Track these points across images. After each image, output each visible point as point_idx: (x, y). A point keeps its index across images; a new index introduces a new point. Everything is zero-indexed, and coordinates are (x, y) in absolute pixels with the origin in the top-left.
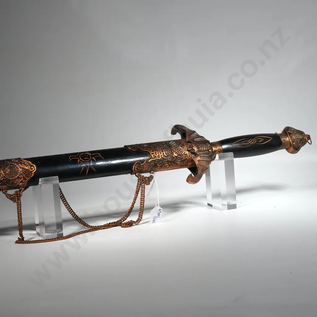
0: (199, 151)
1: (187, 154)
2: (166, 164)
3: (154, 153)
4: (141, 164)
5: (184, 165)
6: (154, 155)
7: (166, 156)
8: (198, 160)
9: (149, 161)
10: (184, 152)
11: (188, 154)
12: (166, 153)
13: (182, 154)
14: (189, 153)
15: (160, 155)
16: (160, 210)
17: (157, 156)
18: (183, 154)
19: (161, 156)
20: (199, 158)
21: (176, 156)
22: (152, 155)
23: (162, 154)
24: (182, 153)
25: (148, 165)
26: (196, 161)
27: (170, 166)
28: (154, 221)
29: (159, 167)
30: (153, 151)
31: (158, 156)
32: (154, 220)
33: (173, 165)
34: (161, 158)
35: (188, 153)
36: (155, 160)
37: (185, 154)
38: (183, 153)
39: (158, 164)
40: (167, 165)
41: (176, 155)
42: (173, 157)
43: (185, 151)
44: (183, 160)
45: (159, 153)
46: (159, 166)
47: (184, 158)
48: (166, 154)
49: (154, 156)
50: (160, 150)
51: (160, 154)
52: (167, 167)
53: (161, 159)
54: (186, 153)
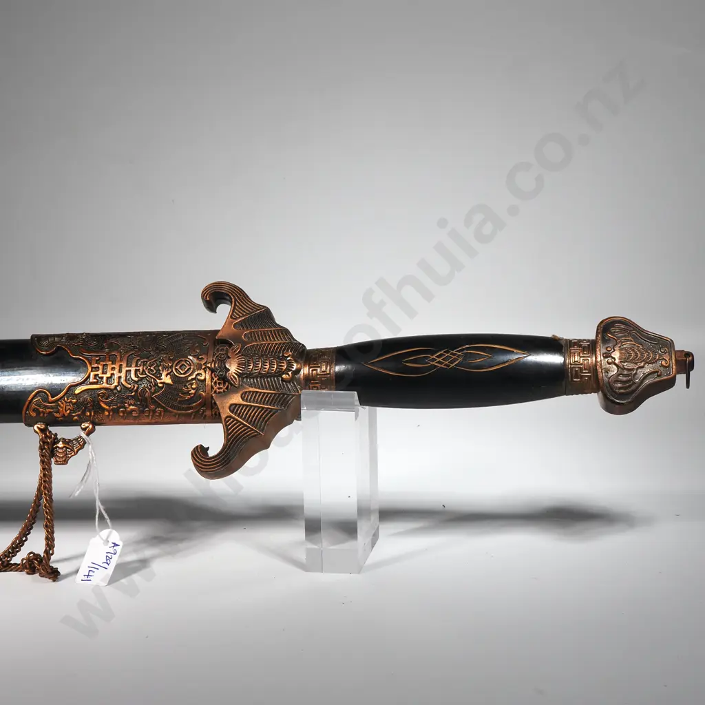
0: (243, 374)
1: (205, 379)
2: (129, 405)
3: (101, 367)
4: (51, 399)
5: (190, 415)
6: (99, 372)
7: (136, 379)
8: (231, 405)
9: (77, 392)
10: (196, 373)
11: (208, 381)
12: (136, 371)
13: (190, 378)
14: (212, 379)
15: (116, 376)
16: (116, 545)
17: (105, 379)
18: (193, 379)
19: (120, 377)
20: (236, 399)
21: (168, 384)
22: (92, 374)
23: (123, 375)
24: (190, 375)
25: (71, 402)
26: (223, 407)
27: (143, 412)
28: (88, 576)
29: (107, 413)
30: (97, 362)
31: (108, 378)
32: (91, 573)
33: (154, 412)
34: (116, 384)
35: (208, 377)
36: (97, 389)
37: (199, 380)
38: (194, 376)
39: (105, 403)
40: (133, 410)
41: (168, 380)
42: (156, 384)
43: (202, 372)
44: (188, 397)
45: (117, 367)
46: (107, 410)
47: (193, 391)
48: (136, 375)
49: (96, 376)
50: (121, 361)
51: (116, 372)
52: (134, 414)
53: (116, 387)
54: (202, 378)
